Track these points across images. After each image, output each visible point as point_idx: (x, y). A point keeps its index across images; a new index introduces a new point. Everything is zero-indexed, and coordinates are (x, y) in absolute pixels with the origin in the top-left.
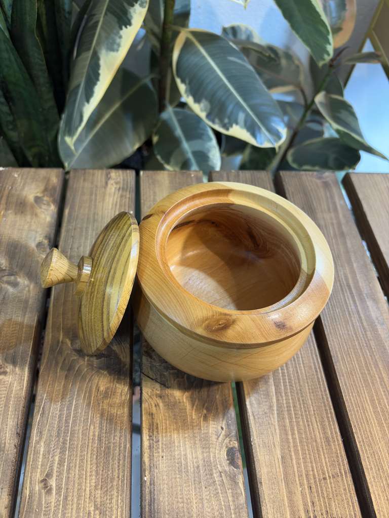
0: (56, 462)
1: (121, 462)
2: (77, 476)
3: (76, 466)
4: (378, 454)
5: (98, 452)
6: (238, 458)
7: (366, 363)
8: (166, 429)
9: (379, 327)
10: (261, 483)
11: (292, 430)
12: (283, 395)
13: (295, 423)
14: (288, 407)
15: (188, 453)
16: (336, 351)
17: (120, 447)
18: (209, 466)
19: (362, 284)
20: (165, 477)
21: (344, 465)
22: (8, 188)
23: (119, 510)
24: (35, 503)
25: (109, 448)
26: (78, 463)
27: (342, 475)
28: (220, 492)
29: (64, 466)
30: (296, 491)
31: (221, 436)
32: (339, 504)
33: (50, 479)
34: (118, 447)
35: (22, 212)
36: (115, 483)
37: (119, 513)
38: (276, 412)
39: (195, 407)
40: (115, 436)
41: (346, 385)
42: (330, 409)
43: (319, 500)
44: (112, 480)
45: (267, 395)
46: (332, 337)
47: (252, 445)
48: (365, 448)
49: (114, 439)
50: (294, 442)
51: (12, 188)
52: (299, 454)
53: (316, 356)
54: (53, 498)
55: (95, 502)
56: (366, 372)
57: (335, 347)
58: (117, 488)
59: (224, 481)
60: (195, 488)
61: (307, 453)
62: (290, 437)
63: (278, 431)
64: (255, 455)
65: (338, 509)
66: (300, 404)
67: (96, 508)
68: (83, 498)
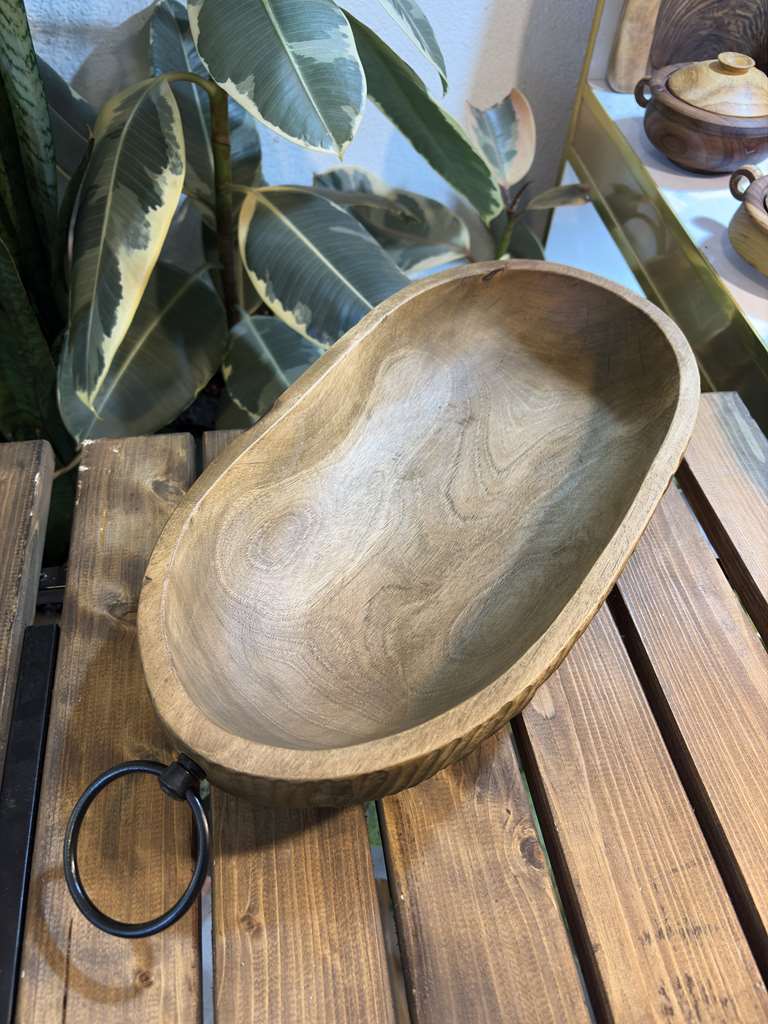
0: (261, 889)
1: (361, 878)
2: (296, 904)
3: (292, 889)
4: (751, 826)
5: (322, 865)
6: (539, 853)
7: (715, 692)
8: (422, 821)
9: (729, 636)
10: (579, 886)
11: (616, 803)
12: (595, 752)
13: (618, 793)
14: (605, 769)
15: (461, 853)
16: (666, 677)
17: (355, 856)
18: (496, 868)
19: (695, 571)
20: (432, 893)
21: (701, 848)
22: (107, 472)
23: (370, 948)
24: (239, 954)
25: (338, 859)
26: (294, 885)
27: (700, 863)
28: (519, 905)
29: (273, 893)
30: (634, 893)
31: (509, 823)
32: (702, 906)
33: (255, 915)
35: (137, 509)
36: (356, 910)
37: (370, 954)
38: (586, 779)
39: (461, 785)
40: (344, 840)
41: (688, 727)
42: (670, 767)
43: (671, 903)
44: (351, 904)
45: (571, 755)
46: (658, 658)
47: (557, 832)
48: (730, 819)
49: (344, 845)
50: (621, 821)
51: (113, 471)
52: (630, 837)
53: (637, 688)
54: (265, 942)
55: (330, 940)
56: (717, 705)
57: (665, 673)
58: (362, 917)
59: (523, 888)
60: (481, 904)
61: (643, 835)
62: (614, 814)
63: (594, 807)
64: (564, 847)
65: (702, 914)
66: (622, 764)
67: (333, 950)
68: (311, 937)
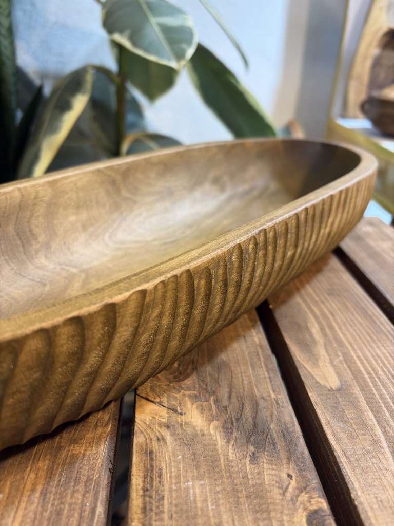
5: (35, 519)
15: (224, 521)
31: (290, 489)
34: (78, 510)
